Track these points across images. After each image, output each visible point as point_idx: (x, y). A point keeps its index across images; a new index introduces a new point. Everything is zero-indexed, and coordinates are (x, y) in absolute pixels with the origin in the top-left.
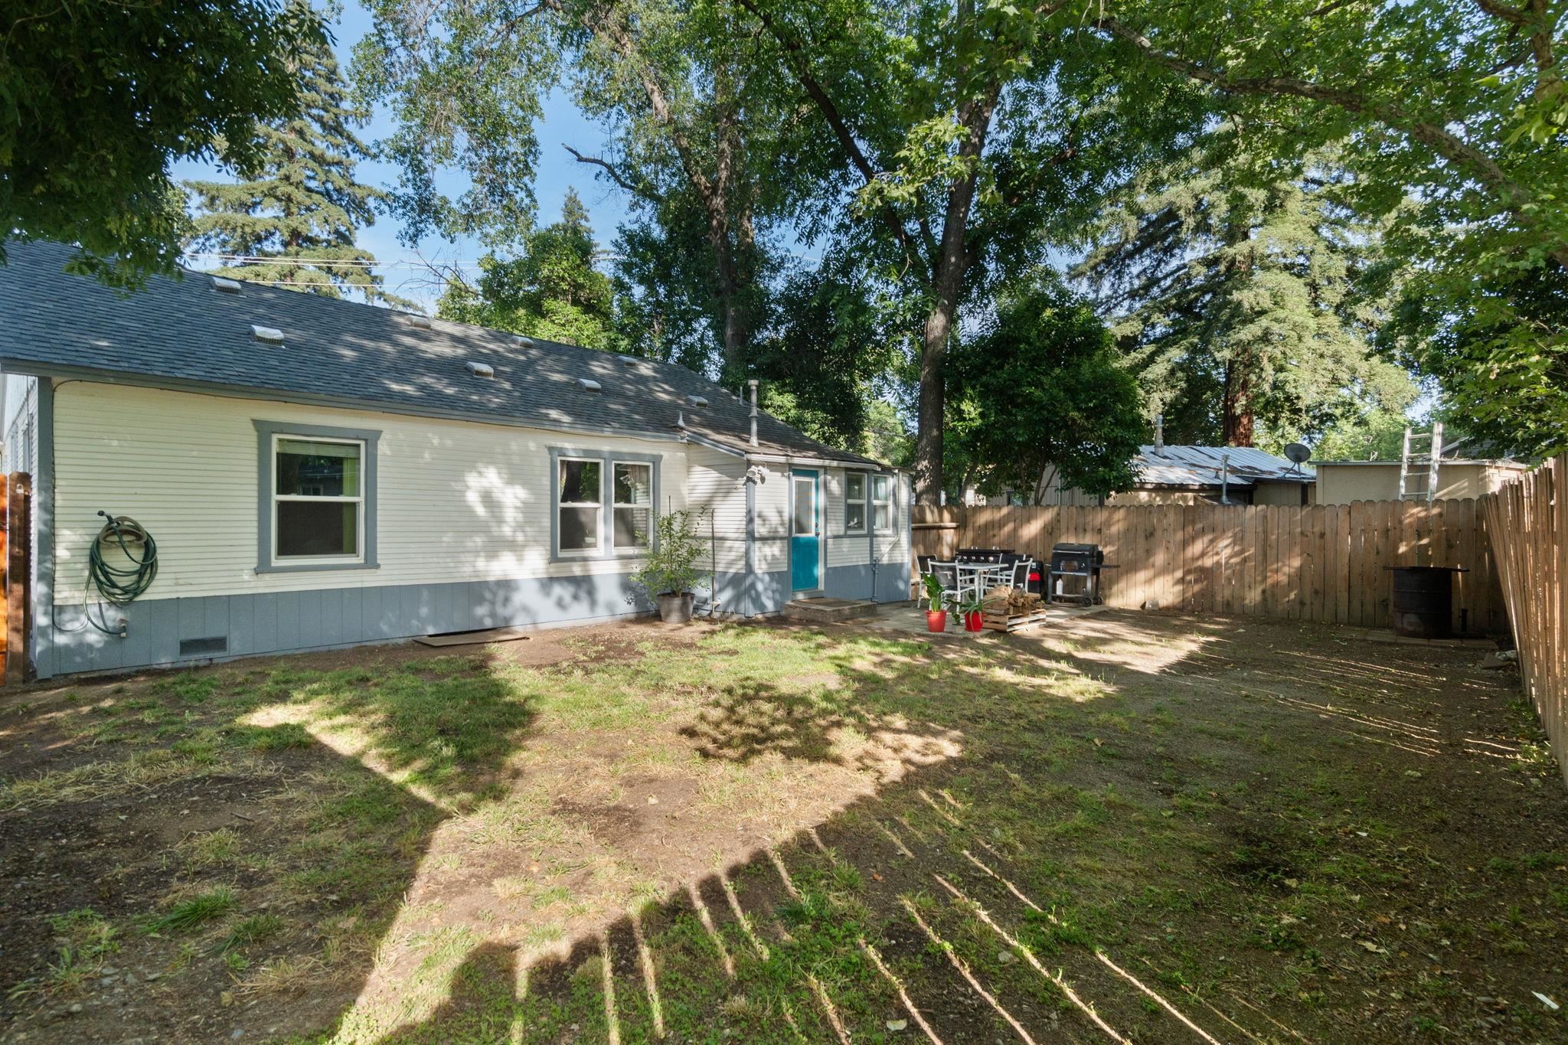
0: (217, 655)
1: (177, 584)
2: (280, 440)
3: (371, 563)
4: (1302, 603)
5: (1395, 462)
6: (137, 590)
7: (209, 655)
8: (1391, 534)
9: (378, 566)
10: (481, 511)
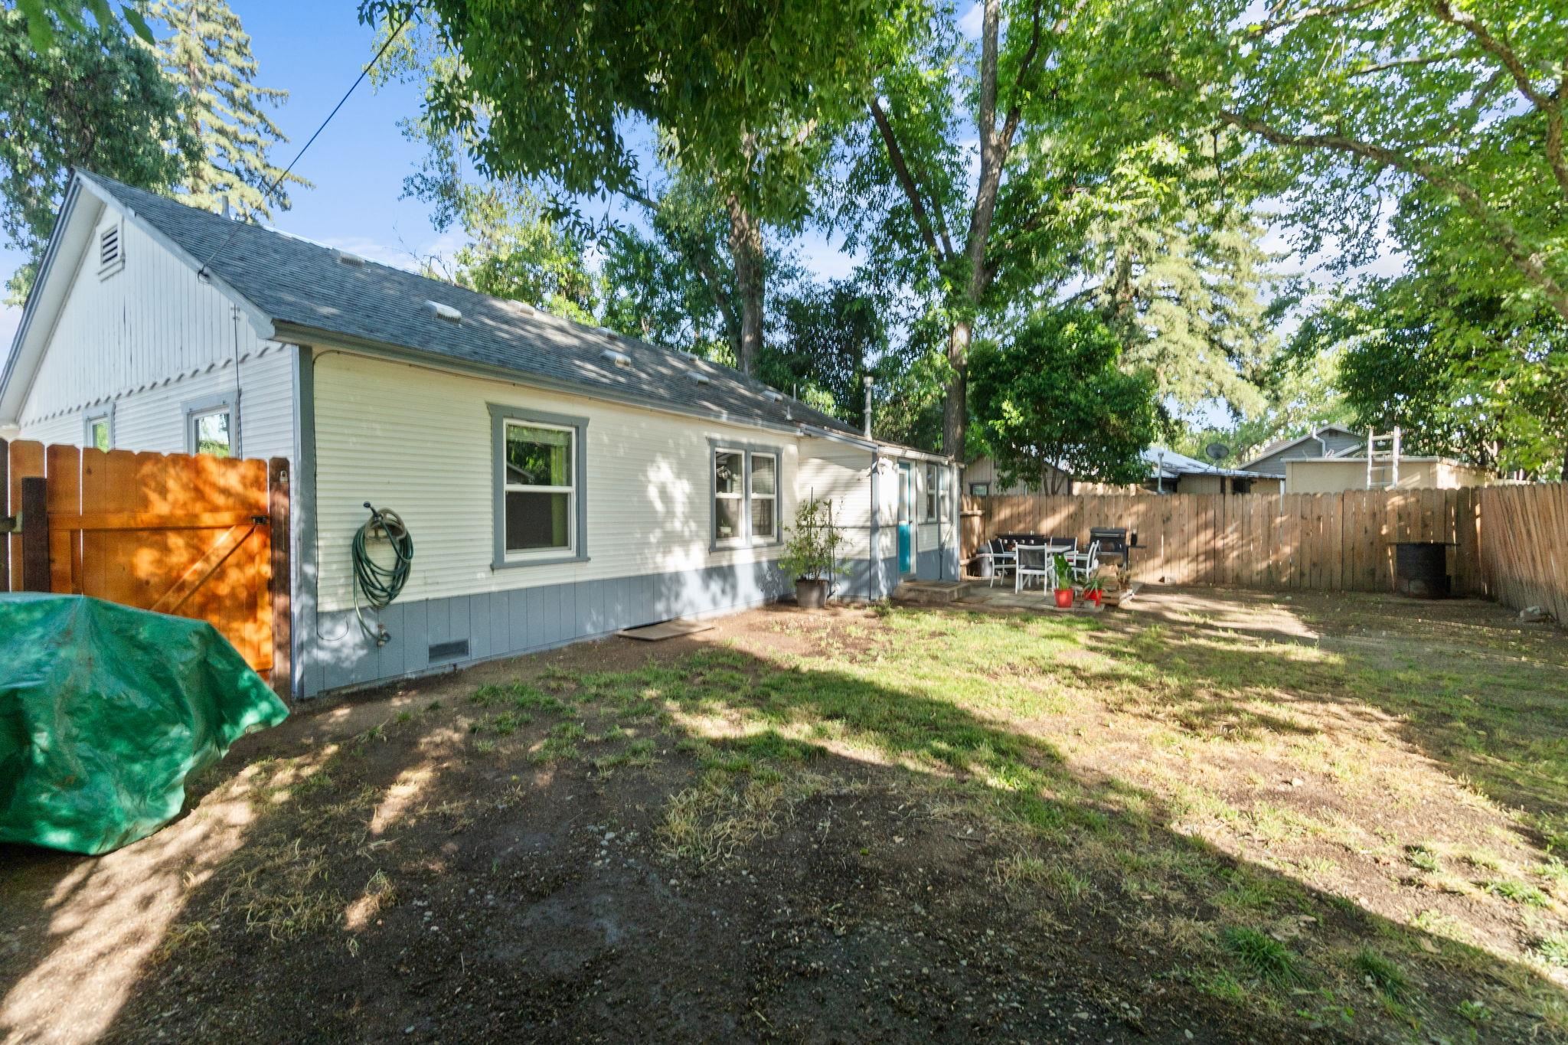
0: (462, 662)
1: (426, 584)
2: (510, 426)
3: (582, 556)
4: (1302, 575)
5: (1363, 459)
6: (393, 591)
7: (453, 661)
8: (1377, 516)
9: (588, 559)
10: (659, 506)
